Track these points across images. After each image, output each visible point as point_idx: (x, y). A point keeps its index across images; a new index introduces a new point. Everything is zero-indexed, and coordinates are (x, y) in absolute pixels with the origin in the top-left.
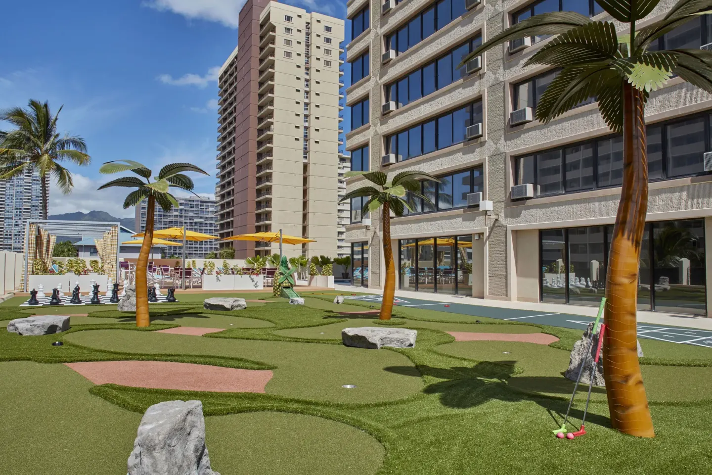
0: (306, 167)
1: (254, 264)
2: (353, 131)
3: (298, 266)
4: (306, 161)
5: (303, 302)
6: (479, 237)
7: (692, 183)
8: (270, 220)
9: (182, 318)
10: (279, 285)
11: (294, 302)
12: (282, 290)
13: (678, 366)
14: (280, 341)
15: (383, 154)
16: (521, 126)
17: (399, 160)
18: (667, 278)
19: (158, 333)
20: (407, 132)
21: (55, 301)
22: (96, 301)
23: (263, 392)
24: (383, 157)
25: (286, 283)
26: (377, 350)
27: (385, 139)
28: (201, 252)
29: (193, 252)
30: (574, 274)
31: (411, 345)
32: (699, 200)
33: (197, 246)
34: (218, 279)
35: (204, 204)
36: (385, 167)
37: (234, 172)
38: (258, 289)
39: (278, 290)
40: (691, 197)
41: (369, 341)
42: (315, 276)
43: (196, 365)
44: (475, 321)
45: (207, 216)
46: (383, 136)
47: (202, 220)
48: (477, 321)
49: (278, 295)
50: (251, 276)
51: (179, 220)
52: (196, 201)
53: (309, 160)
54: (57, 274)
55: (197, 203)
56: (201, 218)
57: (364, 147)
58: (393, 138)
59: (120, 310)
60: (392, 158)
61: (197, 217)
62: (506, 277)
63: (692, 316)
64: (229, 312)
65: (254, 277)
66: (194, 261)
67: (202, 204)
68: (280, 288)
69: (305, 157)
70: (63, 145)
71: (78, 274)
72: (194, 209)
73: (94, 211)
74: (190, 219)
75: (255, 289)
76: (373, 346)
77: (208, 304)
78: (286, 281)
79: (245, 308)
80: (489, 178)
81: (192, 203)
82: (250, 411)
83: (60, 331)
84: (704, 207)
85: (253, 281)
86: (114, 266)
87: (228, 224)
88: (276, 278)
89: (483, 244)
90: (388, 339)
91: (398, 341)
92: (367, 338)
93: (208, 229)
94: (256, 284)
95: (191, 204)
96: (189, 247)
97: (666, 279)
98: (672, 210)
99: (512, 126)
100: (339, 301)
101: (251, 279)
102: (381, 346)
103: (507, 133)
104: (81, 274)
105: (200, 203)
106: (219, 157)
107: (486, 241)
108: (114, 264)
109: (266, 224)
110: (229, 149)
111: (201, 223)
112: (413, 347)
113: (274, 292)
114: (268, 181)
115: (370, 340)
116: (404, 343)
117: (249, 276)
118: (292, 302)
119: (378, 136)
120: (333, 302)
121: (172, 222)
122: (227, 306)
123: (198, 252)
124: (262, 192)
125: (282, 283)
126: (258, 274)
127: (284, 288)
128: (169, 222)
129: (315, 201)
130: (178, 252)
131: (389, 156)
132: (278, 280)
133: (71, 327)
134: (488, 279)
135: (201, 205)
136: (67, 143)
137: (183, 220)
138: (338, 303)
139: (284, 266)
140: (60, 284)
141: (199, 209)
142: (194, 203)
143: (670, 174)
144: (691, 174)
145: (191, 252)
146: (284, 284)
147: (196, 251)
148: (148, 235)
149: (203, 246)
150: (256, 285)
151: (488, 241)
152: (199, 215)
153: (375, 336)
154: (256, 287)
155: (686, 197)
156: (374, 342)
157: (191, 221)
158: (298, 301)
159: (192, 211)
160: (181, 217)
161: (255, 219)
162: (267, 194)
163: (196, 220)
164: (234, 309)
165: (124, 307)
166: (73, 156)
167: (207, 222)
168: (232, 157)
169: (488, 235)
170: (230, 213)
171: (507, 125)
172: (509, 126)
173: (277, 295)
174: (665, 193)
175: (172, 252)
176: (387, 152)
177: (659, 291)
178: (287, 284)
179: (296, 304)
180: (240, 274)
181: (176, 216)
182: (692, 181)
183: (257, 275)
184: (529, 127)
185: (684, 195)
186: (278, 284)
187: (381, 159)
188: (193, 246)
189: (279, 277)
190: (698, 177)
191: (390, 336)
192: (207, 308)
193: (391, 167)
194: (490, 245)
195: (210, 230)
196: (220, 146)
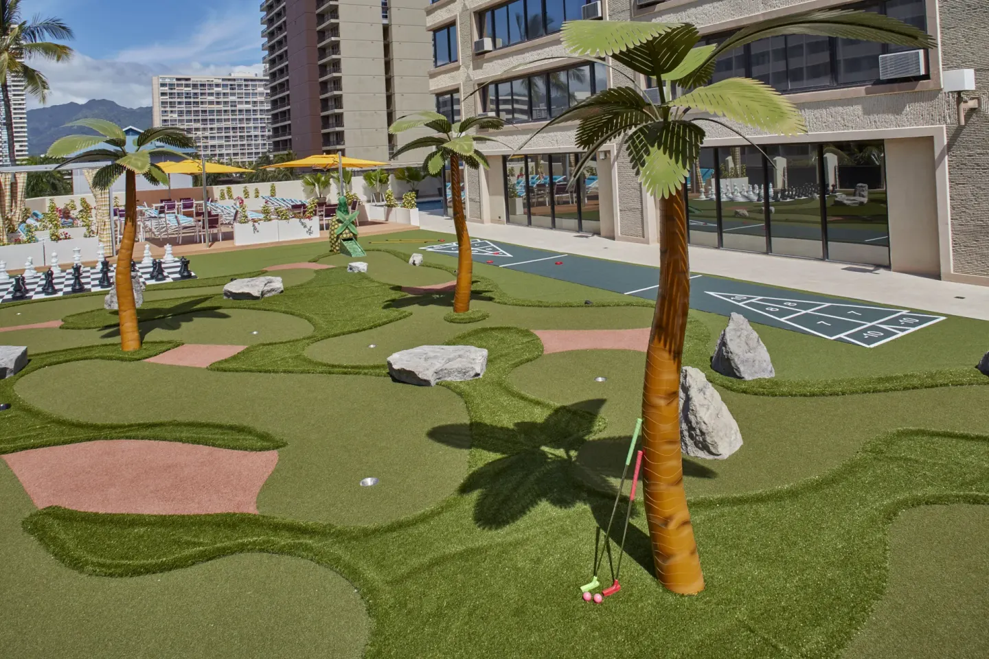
0: (386, 30)
1: (314, 185)
2: (435, 4)
3: (376, 184)
4: (385, 21)
5: (366, 268)
6: (606, 155)
7: (867, 94)
8: (341, 107)
9: (191, 320)
10: (338, 237)
11: (354, 269)
12: (341, 243)
13: (810, 396)
14: (309, 373)
15: (476, 38)
16: (650, 8)
17: (497, 47)
18: (864, 185)
19: (149, 363)
20: (505, 8)
21: (18, 294)
22: (79, 288)
23: (252, 510)
24: (475, 43)
25: (346, 234)
26: (430, 388)
27: (478, 16)
28: (250, 151)
29: (240, 152)
30: (746, 179)
31: (477, 375)
32: (876, 117)
33: (244, 143)
34: (255, 229)
35: (250, 83)
36: (479, 56)
37: (286, 41)
38: (313, 236)
39: (337, 244)
40: (867, 112)
41: (419, 378)
42: (393, 208)
43: (180, 444)
44: (583, 302)
45: (255, 100)
46: (474, 12)
47: (249, 107)
48: (586, 303)
49: (337, 250)
50: (302, 220)
51: (215, 107)
52: (238, 79)
53: (390, 20)
54: (25, 242)
55: (239, 82)
56: (247, 103)
57: (450, 26)
58: (488, 15)
59: (107, 308)
60: (488, 44)
61: (241, 103)
62: (642, 212)
63: (871, 269)
64: (257, 301)
65: (306, 221)
66: (229, 188)
67: (246, 83)
68: (339, 241)
69: (385, 17)
70: (32, 33)
71: (54, 240)
72: (236, 91)
73: (94, 100)
74: (232, 106)
75: (310, 237)
76: (426, 383)
77: (229, 291)
78: (347, 231)
79: (282, 292)
80: (613, 77)
81: (232, 83)
82: (223, 555)
83: (12, 375)
84: (882, 126)
85: (305, 227)
86: (107, 223)
87: (285, 115)
88: (333, 228)
89: (610, 167)
90: (446, 371)
91: (459, 372)
92: (417, 373)
93: (257, 119)
94: (310, 230)
95: (231, 85)
96: (233, 145)
97: (864, 187)
98: (843, 130)
99: (641, 7)
100: (416, 263)
101: (302, 224)
102: (438, 381)
103: (634, 16)
104: (61, 239)
105: (244, 83)
106: (264, 20)
107: (614, 162)
108: (107, 220)
109: (335, 113)
110: (278, 9)
111: (248, 111)
112: (481, 377)
113: (332, 246)
114: (334, 53)
115: (420, 376)
116: (467, 374)
117: (298, 220)
118: (351, 269)
119: (468, 12)
120: (408, 262)
121: (206, 111)
122: (256, 293)
123: (247, 151)
124: (328, 69)
125: (341, 234)
126: (311, 216)
127: (344, 240)
128: (202, 111)
129: (402, 77)
130: (217, 152)
131: (483, 41)
132: (335, 231)
133: (29, 360)
134: (619, 213)
135: (246, 86)
136: (38, 32)
137: (221, 107)
138: (414, 264)
139: (342, 210)
140: (30, 258)
141: (244, 91)
142: (236, 83)
143: (842, 78)
144: (865, 81)
145: (236, 152)
146: (345, 236)
147: (243, 149)
148: (129, 224)
149: (253, 142)
150: (310, 232)
151: (616, 163)
152: (244, 100)
153: (428, 369)
154: (310, 233)
155: (861, 113)
156: (425, 378)
157: (233, 108)
158: (358, 268)
159: (233, 94)
160: (218, 103)
161: (320, 105)
162: (335, 72)
163: (239, 107)
164: (266, 296)
165: (112, 304)
166: (49, 50)
167: (255, 108)
168: (283, 20)
169: (615, 154)
170: (285, 99)
171: (634, 4)
172: (636, 7)
173: (335, 251)
174: (834, 106)
175: (209, 152)
176: (481, 36)
177: (854, 205)
178: (348, 236)
179: (356, 272)
180: (286, 219)
181: (211, 103)
182: (868, 92)
183: (309, 218)
184: (662, 9)
185: (858, 109)
186: (336, 236)
187: (473, 44)
188: (239, 143)
189: (336, 226)
190: (875, 86)
191: (448, 366)
192: (228, 296)
193: (487, 55)
194: (619, 168)
195: (261, 119)
196: (265, 5)
